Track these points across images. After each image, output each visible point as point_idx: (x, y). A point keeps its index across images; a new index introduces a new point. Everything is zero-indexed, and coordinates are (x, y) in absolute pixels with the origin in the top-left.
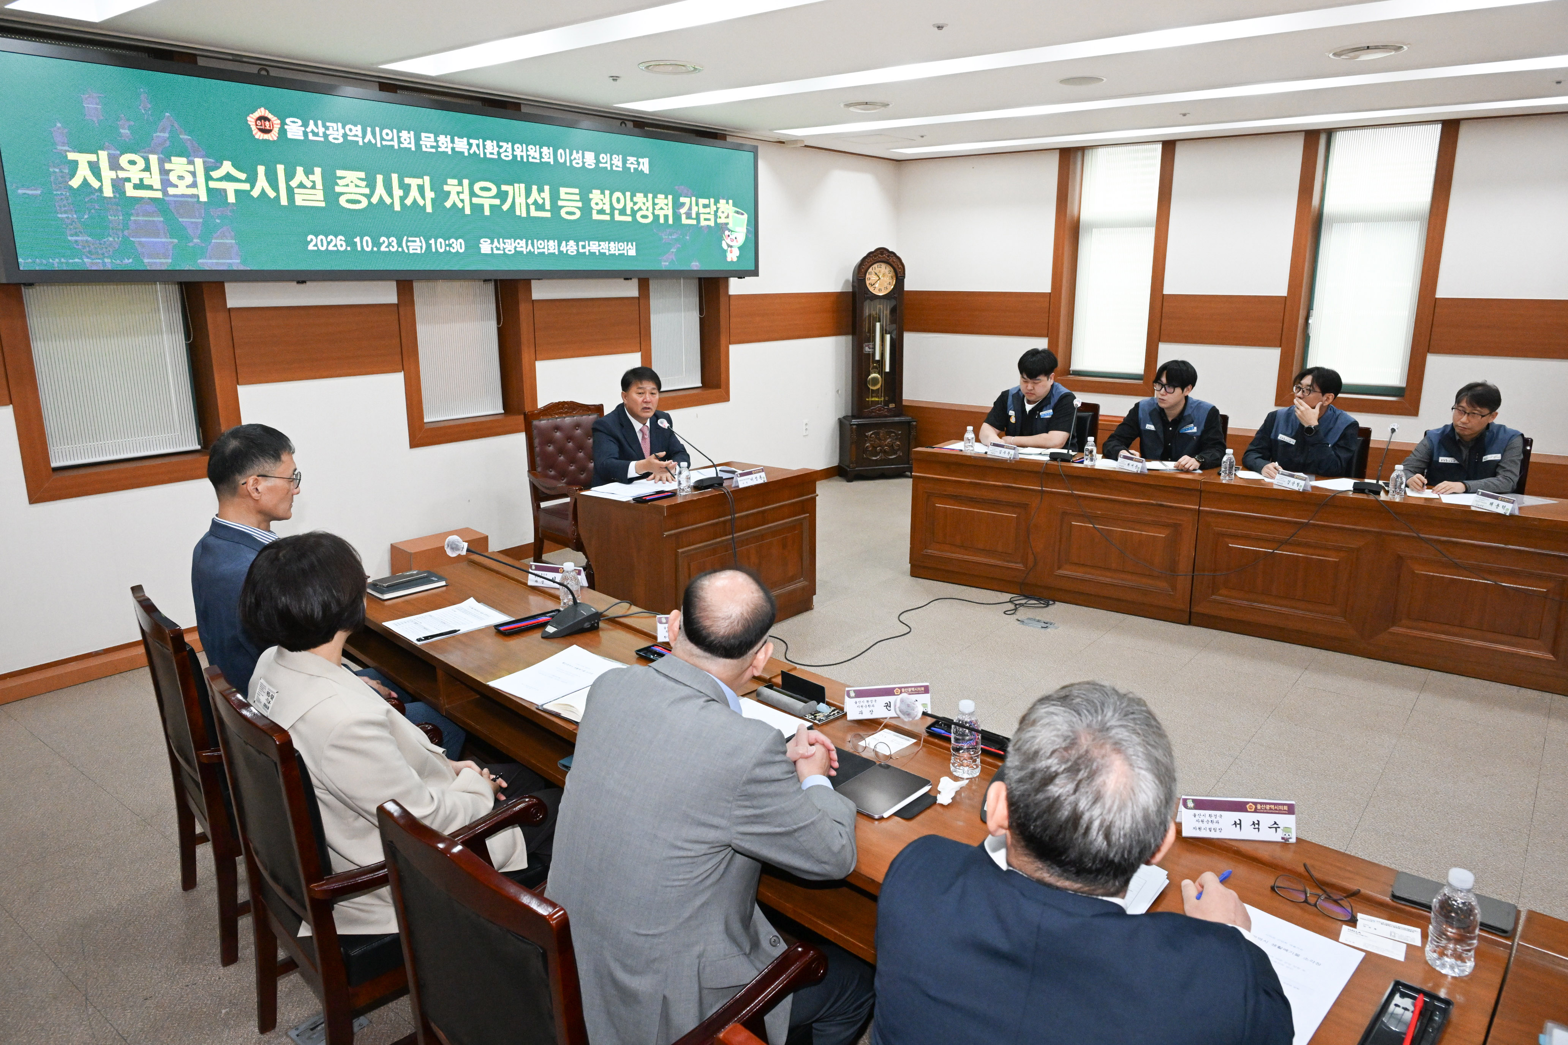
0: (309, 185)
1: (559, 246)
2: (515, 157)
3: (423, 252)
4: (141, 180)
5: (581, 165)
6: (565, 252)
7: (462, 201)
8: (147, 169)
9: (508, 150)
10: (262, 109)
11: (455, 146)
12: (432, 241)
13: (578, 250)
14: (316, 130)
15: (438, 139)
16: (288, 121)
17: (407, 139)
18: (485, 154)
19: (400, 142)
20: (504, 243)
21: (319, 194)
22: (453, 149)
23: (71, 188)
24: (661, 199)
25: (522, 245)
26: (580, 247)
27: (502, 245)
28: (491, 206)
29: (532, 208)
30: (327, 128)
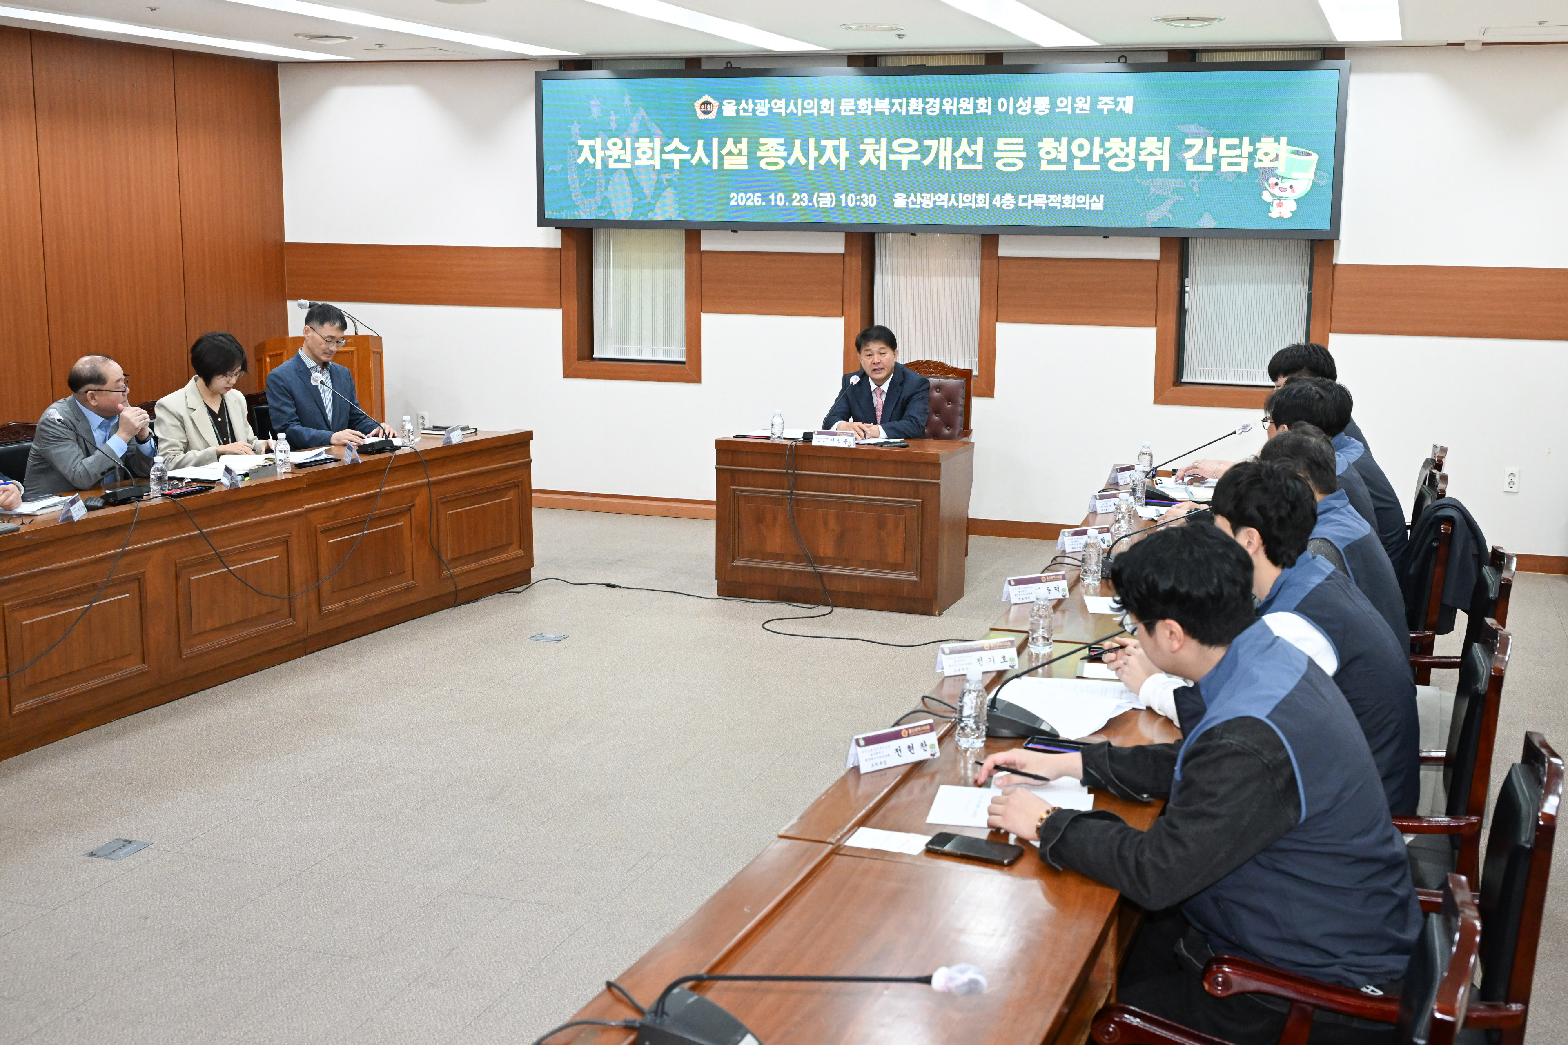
0: (736, 151)
1: (991, 200)
2: (942, 111)
3: (833, 206)
4: (619, 156)
5: (1029, 111)
6: (998, 206)
7: (878, 158)
8: (624, 148)
9: (935, 105)
10: (706, 96)
11: (875, 107)
12: (843, 197)
13: (1016, 204)
14: (746, 107)
15: (858, 102)
16: (725, 102)
17: (827, 106)
18: (907, 111)
19: (819, 109)
20: (922, 198)
21: (744, 159)
22: (873, 110)
23: (578, 164)
24: (1151, 143)
25: (943, 199)
26: (1020, 200)
27: (919, 199)
28: (910, 162)
29: (960, 161)
30: (755, 105)
